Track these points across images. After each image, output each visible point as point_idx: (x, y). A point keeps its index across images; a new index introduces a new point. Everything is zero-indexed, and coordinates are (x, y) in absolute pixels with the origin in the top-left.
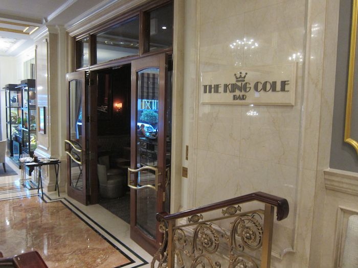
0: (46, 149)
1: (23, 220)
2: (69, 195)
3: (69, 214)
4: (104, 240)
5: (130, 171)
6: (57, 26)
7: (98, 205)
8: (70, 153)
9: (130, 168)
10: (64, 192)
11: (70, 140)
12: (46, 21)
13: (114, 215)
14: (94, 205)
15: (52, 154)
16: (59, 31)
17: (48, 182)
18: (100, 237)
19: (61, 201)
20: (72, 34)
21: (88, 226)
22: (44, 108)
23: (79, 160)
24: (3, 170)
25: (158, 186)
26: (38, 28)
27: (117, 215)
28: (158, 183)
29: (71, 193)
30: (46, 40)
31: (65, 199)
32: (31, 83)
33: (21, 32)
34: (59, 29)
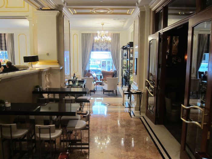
0: (136, 84)
1: (115, 126)
2: (147, 115)
3: (142, 128)
4: (159, 154)
5: (183, 108)
6: (144, 6)
7: (163, 126)
8: (148, 88)
9: (183, 105)
10: (144, 112)
11: (149, 80)
12: (138, 4)
13: (172, 136)
14: (160, 125)
15: (139, 88)
16: (146, 9)
17: (136, 105)
18: (158, 151)
19: (140, 118)
20: (153, 9)
21: (151, 140)
22: (136, 59)
23: (152, 94)
24: (116, 94)
25: (204, 125)
26: (134, 9)
27: (174, 136)
28: (204, 122)
29: (148, 114)
30: (139, 16)
31: (143, 117)
32: (131, 44)
33: (126, 14)
34: (146, 7)
